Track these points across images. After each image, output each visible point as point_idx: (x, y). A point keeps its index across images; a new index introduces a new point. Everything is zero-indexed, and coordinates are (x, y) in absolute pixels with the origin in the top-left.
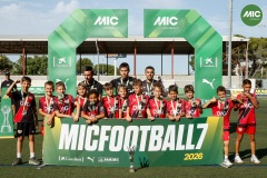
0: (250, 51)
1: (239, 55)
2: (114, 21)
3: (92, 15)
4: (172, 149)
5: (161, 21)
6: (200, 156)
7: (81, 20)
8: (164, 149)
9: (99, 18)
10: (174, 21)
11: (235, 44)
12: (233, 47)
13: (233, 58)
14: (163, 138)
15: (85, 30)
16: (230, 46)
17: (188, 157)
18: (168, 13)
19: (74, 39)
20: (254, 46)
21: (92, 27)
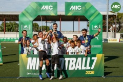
0: (118, 20)
1: (112, 21)
2: (51, 8)
3: (40, 5)
4: (80, 69)
5: (73, 8)
6: (93, 72)
7: (35, 7)
8: (76, 69)
9: (44, 6)
10: (79, 8)
11: (110, 16)
12: (109, 18)
13: (109, 23)
14: (76, 64)
15: (36, 12)
16: (107, 17)
17: (87, 73)
18: (76, 4)
19: (31, 16)
20: (120, 17)
21: (40, 10)
